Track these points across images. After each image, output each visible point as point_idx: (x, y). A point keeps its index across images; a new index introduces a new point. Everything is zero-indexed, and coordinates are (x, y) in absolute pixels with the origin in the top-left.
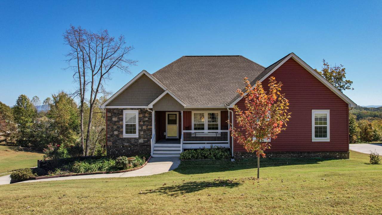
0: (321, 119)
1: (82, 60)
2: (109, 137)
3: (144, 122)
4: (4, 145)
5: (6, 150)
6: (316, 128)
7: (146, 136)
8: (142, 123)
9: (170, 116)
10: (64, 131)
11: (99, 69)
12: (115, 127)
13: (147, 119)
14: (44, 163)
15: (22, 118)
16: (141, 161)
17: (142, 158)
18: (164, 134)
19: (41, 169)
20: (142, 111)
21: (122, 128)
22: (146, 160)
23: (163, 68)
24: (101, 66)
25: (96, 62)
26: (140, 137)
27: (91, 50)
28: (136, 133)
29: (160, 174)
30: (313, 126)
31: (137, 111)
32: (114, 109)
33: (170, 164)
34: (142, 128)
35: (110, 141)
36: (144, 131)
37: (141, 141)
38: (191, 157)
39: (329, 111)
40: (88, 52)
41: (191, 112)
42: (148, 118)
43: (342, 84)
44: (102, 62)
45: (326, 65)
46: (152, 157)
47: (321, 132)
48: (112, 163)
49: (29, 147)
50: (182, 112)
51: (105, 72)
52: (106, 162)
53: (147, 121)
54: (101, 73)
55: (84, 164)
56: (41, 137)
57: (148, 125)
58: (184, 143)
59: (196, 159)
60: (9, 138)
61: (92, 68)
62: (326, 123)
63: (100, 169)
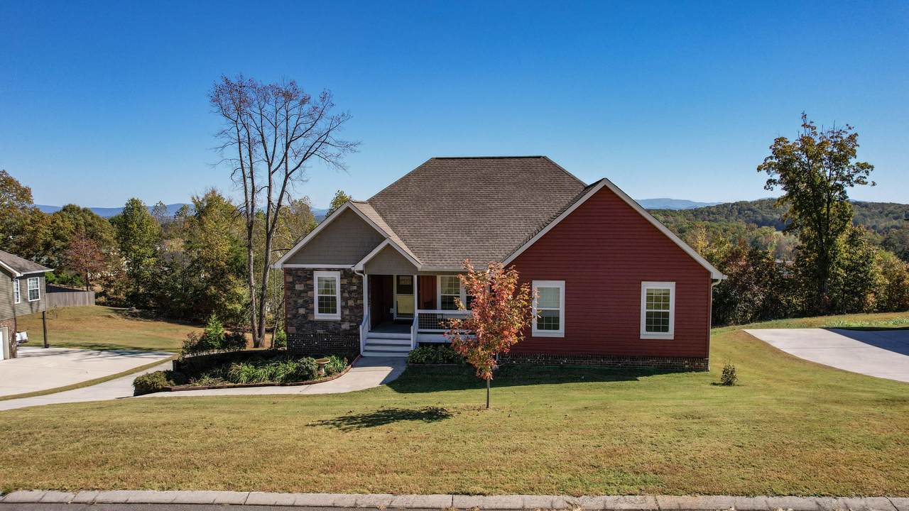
0: (658, 299)
1: (247, 145)
2: (290, 318)
3: (350, 292)
4: (104, 304)
5: (109, 317)
6: (648, 314)
7: (353, 318)
8: (346, 295)
9: (401, 278)
10: (218, 277)
11: (283, 160)
12: (300, 301)
13: (355, 288)
14: (183, 365)
15: (134, 247)
16: (339, 365)
17: (342, 359)
18: (391, 312)
19: (179, 374)
20: (346, 274)
21: (313, 303)
22: (349, 363)
23: (391, 186)
24: (286, 155)
25: (275, 146)
26: (343, 320)
27: (265, 121)
28: (336, 313)
29: (362, 391)
30: (644, 310)
31: (339, 273)
32: (299, 269)
33: (385, 371)
34: (347, 303)
35: (292, 326)
36: (351, 309)
37: (346, 326)
38: (426, 360)
39: (673, 284)
40: (259, 125)
41: (436, 277)
42: (358, 287)
43: (846, 173)
44: (287, 147)
45: (809, 126)
46: (362, 357)
47: (657, 322)
48: (291, 367)
49: (150, 309)
50: (415, 277)
51: (295, 166)
52: (282, 365)
53: (354, 291)
54: (286, 170)
55: (246, 368)
56: (173, 289)
57: (357, 299)
58: (419, 333)
59: (434, 363)
60: (112, 290)
61: (268, 159)
62: (667, 306)
63: (272, 377)
